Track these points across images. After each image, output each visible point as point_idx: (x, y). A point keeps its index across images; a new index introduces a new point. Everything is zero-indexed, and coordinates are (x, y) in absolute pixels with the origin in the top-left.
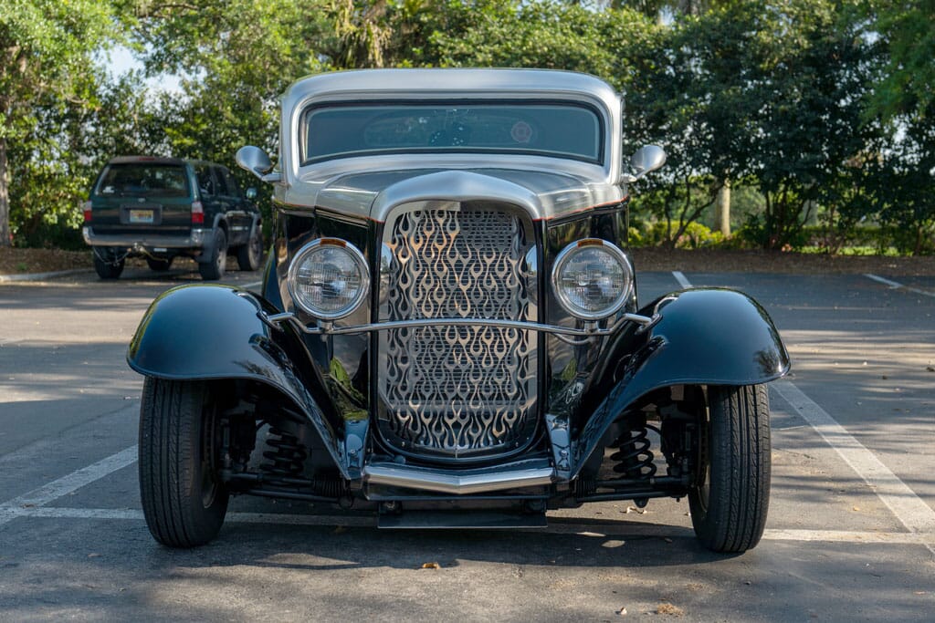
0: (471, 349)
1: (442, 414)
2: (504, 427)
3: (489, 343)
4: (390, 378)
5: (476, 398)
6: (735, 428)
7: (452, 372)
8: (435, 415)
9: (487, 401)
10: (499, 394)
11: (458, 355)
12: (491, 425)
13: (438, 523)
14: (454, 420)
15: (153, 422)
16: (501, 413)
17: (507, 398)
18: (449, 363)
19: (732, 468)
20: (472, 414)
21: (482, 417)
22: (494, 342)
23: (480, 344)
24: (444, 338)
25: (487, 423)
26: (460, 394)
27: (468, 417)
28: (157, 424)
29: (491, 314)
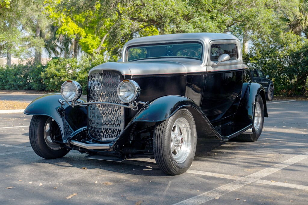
0: (106, 111)
2: (114, 133)
3: (110, 109)
5: (107, 124)
6: (156, 135)
9: (110, 126)
10: (113, 124)
12: (111, 132)
16: (114, 129)
17: (115, 125)
19: (155, 147)
20: (106, 129)
21: (109, 129)
22: (112, 109)
23: (108, 110)
25: (110, 131)
26: (103, 123)
27: (105, 129)
29: (111, 101)
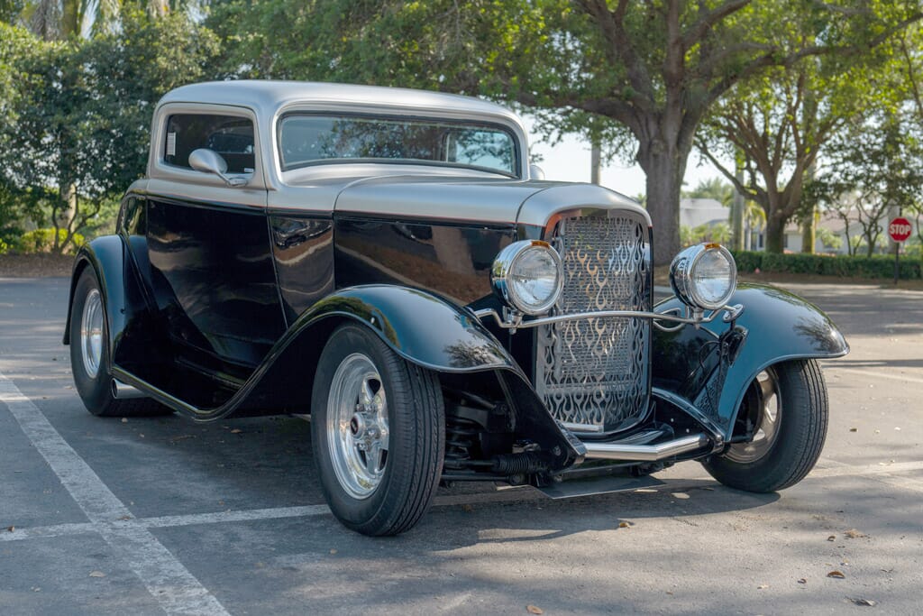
1: (591, 395)
4: (547, 365)
7: (600, 358)
8: (585, 397)
11: (604, 342)
13: (586, 489)
14: (602, 399)
15: (416, 414)
18: (598, 350)
24: (594, 329)
28: (420, 417)
